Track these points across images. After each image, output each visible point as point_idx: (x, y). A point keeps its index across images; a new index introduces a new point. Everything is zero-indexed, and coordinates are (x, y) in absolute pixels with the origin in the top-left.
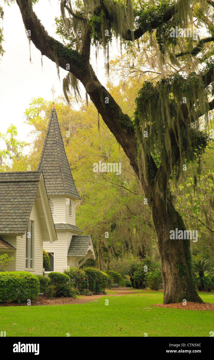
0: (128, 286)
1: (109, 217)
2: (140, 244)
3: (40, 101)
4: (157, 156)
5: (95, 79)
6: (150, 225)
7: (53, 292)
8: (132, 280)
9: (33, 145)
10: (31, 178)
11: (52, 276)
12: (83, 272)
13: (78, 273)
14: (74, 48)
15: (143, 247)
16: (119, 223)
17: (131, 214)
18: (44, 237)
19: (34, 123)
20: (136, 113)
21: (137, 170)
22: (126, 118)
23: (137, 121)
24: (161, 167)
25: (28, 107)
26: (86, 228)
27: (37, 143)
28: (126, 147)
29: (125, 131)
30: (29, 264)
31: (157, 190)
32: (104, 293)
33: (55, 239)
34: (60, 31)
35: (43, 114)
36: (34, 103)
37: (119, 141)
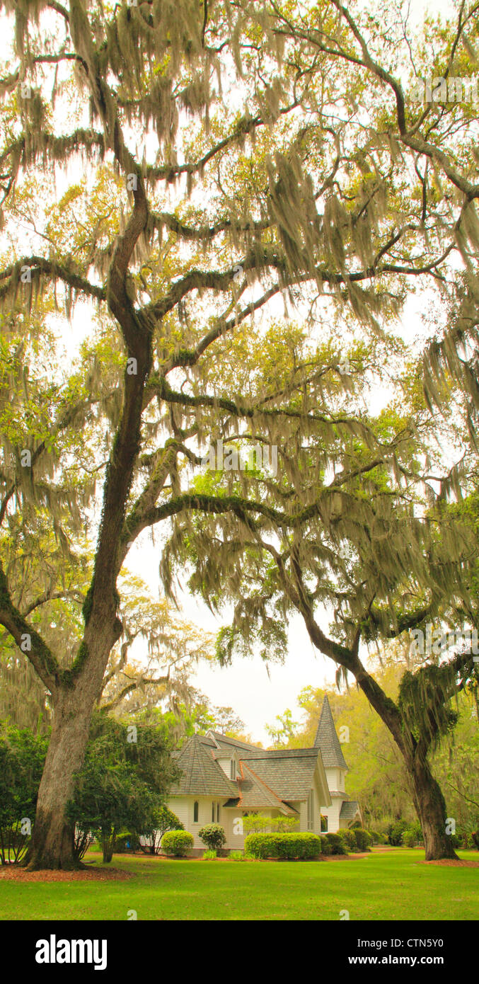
0: (386, 843)
1: (371, 785)
2: (397, 808)
3: (309, 688)
4: (416, 732)
5: (363, 670)
6: (406, 791)
7: (331, 850)
8: (390, 838)
9: (306, 725)
10: (311, 753)
11: (329, 836)
12: (352, 832)
13: (349, 834)
14: (344, 645)
15: (400, 810)
16: (379, 789)
17: (389, 781)
18: (322, 803)
19: (305, 706)
20: (400, 697)
21: (400, 745)
22: (389, 701)
23: (401, 704)
24: (420, 741)
25: (300, 694)
26: (352, 794)
27: (310, 723)
28: (389, 725)
29: (389, 711)
30: (310, 826)
31: (418, 761)
32: (370, 851)
33: (330, 804)
34: (332, 633)
35: (312, 698)
36: (305, 690)
37: (384, 720)
